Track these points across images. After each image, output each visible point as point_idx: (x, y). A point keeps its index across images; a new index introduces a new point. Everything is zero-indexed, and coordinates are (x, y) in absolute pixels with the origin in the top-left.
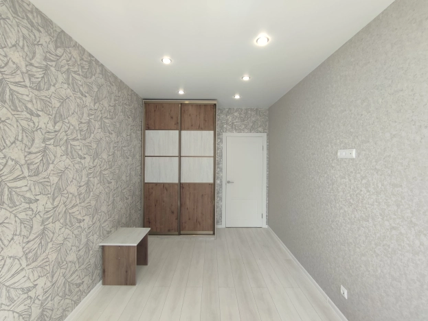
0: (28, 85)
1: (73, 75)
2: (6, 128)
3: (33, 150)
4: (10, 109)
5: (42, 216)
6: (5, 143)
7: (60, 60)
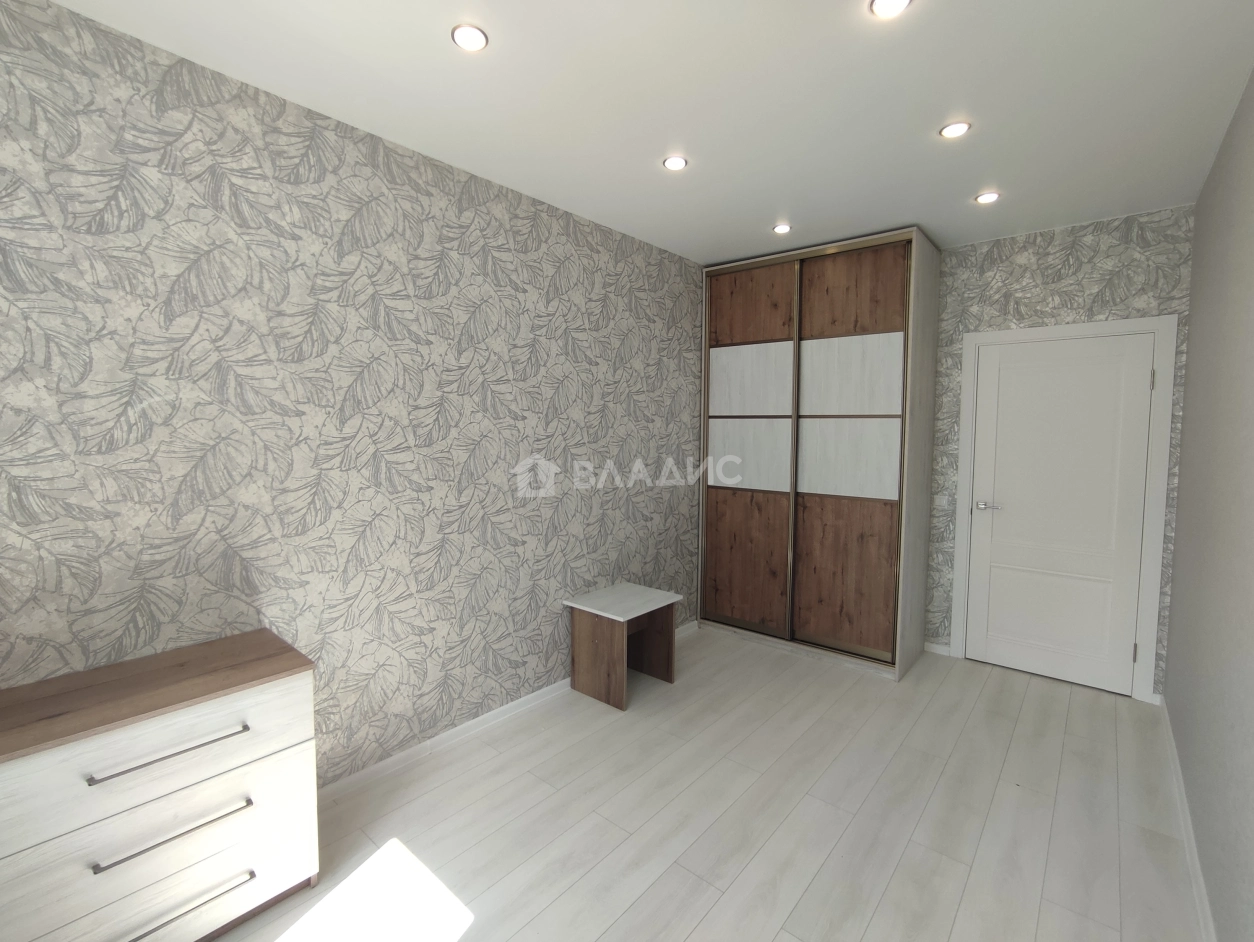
0: (412, 293)
1: (496, 254)
2: (380, 368)
3: (422, 402)
4: (386, 339)
5: (440, 516)
6: (380, 392)
7: (468, 233)
